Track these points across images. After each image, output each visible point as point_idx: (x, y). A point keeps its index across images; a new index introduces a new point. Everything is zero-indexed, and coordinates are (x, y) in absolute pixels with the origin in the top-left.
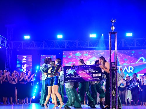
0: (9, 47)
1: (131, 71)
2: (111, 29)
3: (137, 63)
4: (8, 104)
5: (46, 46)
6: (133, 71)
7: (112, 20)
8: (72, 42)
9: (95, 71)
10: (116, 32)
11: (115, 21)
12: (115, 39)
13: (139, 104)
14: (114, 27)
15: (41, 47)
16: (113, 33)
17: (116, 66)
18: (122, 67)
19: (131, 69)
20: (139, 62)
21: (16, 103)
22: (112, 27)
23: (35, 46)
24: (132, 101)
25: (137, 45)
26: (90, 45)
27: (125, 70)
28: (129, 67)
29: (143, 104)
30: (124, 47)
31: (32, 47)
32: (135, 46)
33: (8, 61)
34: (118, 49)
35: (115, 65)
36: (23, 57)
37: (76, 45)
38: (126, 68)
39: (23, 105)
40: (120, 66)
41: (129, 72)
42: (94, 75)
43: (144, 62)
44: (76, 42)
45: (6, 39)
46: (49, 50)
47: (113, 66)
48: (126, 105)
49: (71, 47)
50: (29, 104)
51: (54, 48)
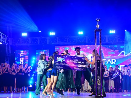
0: (8, 43)
1: (114, 63)
2: (96, 27)
3: (119, 56)
4: (8, 92)
5: (41, 42)
6: (115, 63)
7: (97, 19)
8: (63, 38)
9: (81, 63)
10: (100, 30)
11: (100, 20)
12: (100, 35)
13: (121, 91)
14: (98, 25)
15: (36, 43)
16: (98, 30)
17: (101, 59)
18: (106, 59)
19: (114, 61)
20: (120, 55)
21: (15, 92)
22: (97, 25)
23: (31, 42)
24: (114, 89)
25: (119, 40)
26: (78, 41)
27: (109, 62)
28: (112, 60)
29: (124, 92)
30: (108, 42)
31: (29, 43)
32: (117, 42)
33: (8, 55)
34: (102, 44)
35: (99, 58)
36: (21, 51)
37: (66, 41)
38: (109, 60)
39: (21, 93)
40: (105, 59)
41: (112, 64)
42: (80, 66)
43: (125, 55)
44: (66, 38)
45: (6, 36)
46: (43, 45)
47: (98, 59)
48: (109, 92)
49: (62, 43)
50: (26, 92)
51: (48, 43)
